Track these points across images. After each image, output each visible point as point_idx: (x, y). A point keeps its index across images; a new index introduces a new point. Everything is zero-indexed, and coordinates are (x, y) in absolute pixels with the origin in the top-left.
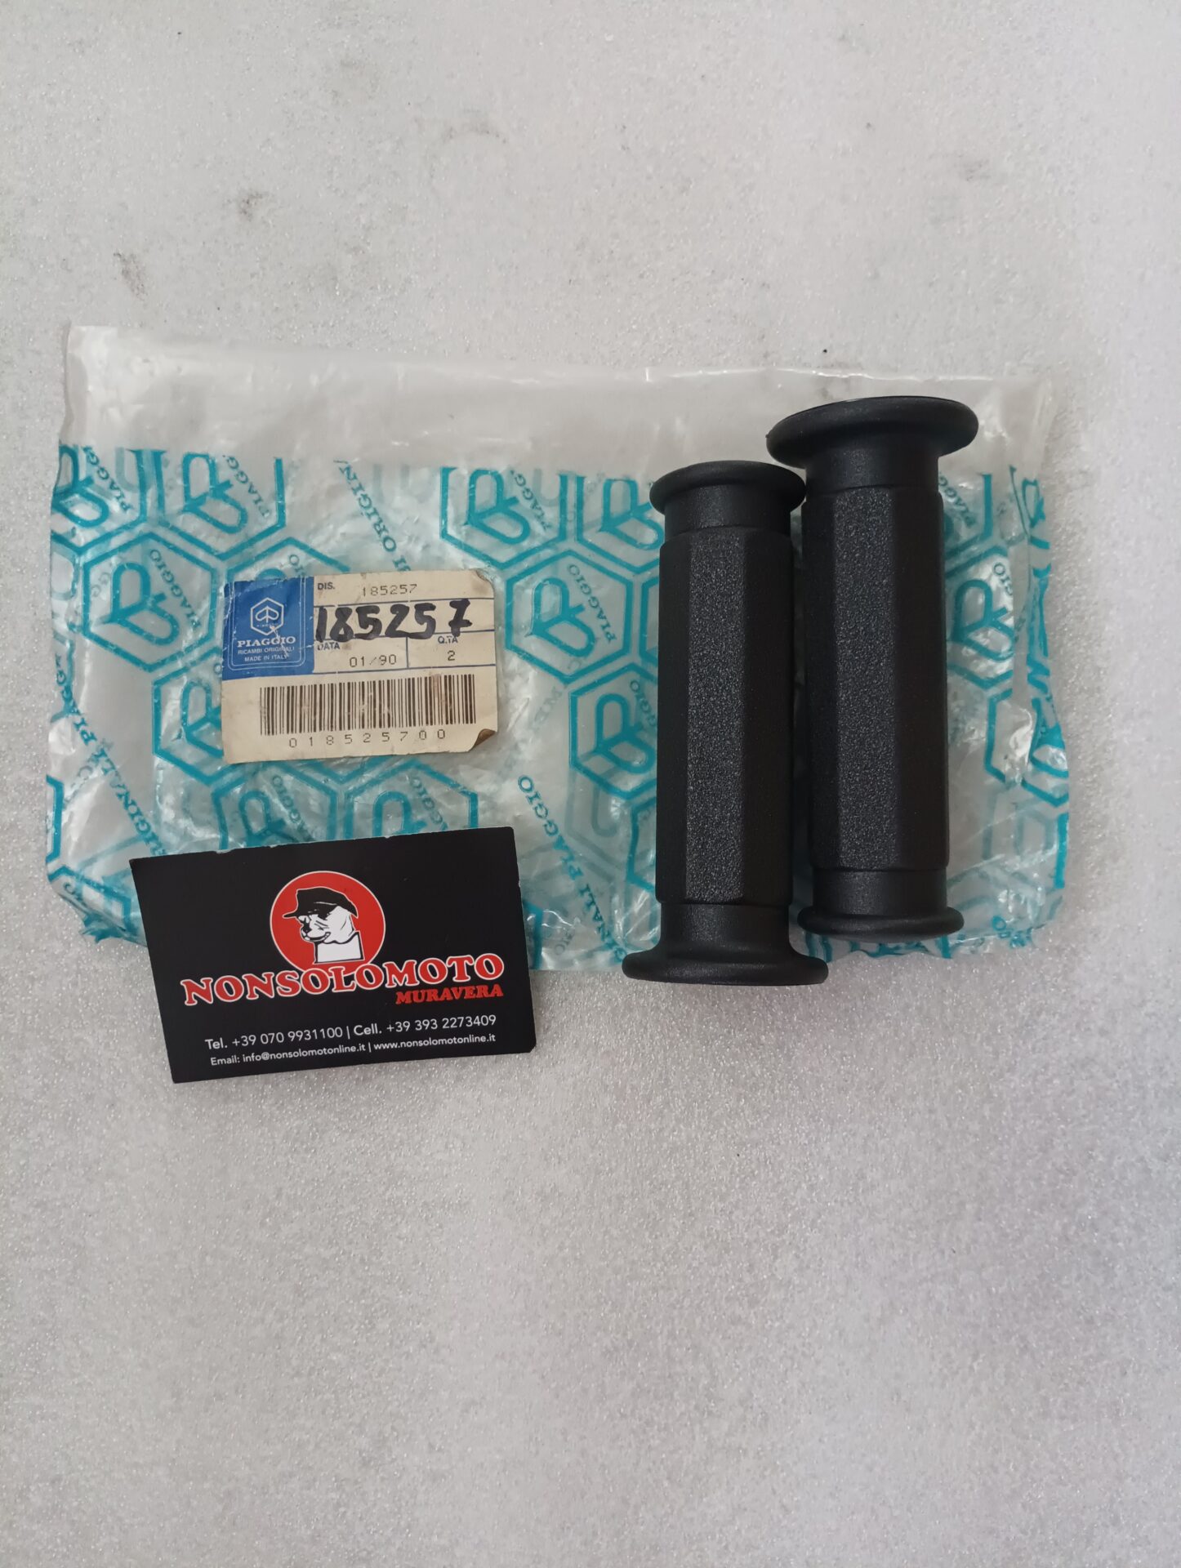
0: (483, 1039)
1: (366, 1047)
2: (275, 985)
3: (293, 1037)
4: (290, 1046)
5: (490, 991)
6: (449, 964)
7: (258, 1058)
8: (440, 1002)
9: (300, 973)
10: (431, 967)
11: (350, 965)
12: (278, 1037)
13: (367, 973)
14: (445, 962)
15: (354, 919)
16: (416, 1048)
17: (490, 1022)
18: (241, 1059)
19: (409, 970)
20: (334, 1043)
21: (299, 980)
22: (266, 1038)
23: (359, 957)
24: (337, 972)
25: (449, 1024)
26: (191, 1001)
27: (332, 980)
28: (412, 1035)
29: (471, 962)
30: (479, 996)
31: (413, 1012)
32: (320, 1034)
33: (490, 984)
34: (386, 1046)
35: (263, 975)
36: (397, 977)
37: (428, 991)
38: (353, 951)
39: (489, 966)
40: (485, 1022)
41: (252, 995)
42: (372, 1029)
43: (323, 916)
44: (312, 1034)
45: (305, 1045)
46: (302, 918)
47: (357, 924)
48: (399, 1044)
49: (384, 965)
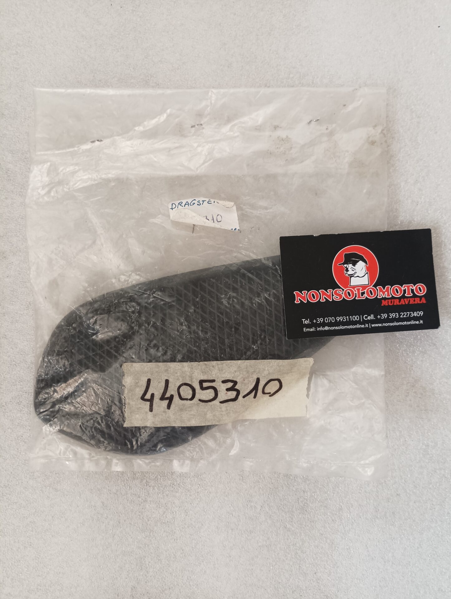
0: (417, 322)
1: (369, 326)
2: (333, 295)
3: (339, 319)
4: (337, 324)
5: (420, 301)
6: (404, 288)
7: (324, 329)
8: (399, 305)
9: (343, 290)
10: (396, 289)
11: (364, 287)
12: (332, 319)
13: (370, 291)
14: (402, 287)
15: (366, 266)
16: (389, 326)
17: (421, 315)
18: (316, 329)
19: (387, 291)
20: (355, 323)
21: (342, 293)
22: (328, 320)
23: (368, 284)
24: (358, 290)
25: (403, 316)
26: (297, 301)
27: (356, 293)
28: (388, 320)
29: (413, 287)
30: (416, 303)
31: (389, 309)
32: (350, 319)
33: (421, 297)
34: (377, 325)
35: (328, 291)
36: (382, 293)
37: (395, 300)
38: (365, 281)
39: (420, 289)
40: (418, 315)
41: (323, 300)
42: (372, 317)
43: (354, 265)
44: (347, 319)
45: (343, 324)
46: (345, 265)
47: (368, 269)
48: (382, 325)
49: (377, 288)
